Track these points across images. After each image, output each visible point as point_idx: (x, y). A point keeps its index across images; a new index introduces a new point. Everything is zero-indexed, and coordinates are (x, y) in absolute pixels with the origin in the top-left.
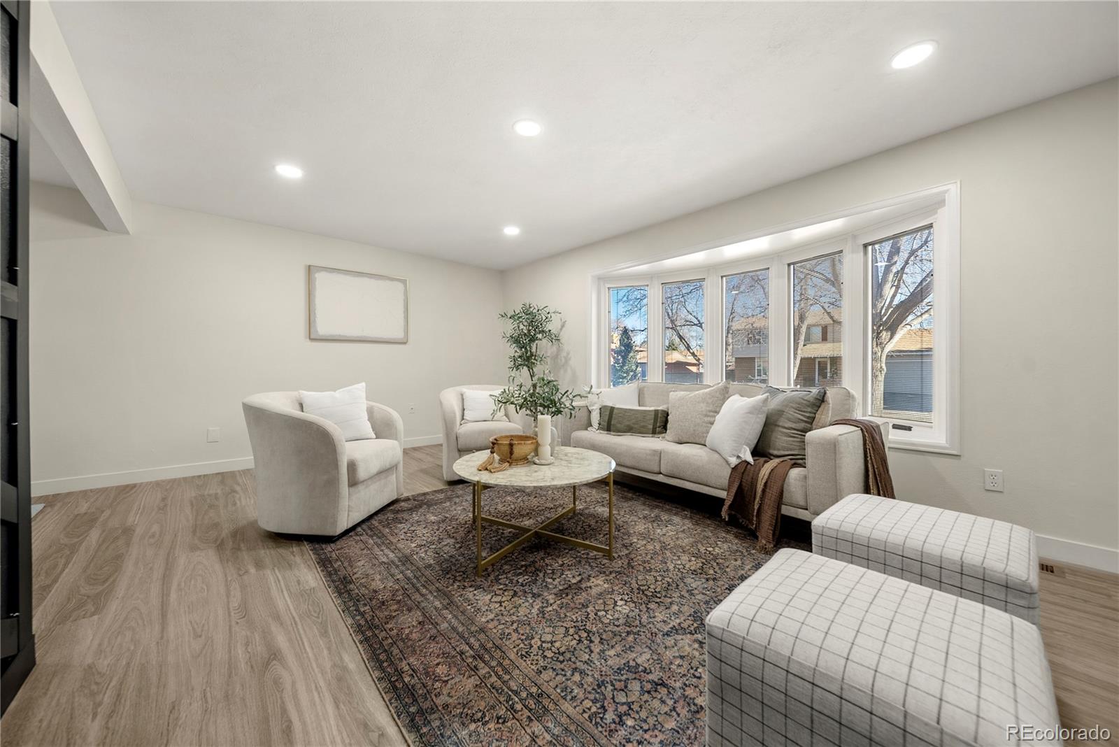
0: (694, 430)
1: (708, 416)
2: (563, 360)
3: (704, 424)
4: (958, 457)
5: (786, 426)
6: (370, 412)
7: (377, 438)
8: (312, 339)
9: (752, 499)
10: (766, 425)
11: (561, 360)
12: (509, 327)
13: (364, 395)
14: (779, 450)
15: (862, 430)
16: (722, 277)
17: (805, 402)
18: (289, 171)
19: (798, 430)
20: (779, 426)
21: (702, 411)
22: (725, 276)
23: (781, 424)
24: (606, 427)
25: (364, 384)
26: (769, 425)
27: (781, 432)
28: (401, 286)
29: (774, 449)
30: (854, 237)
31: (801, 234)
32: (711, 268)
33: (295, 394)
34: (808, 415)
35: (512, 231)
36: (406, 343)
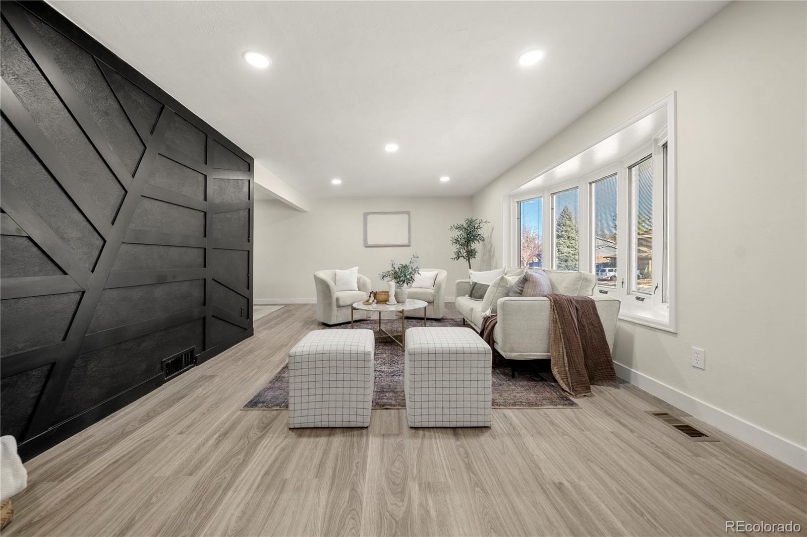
4: (676, 335)
6: (359, 280)
7: (359, 290)
8: (366, 247)
12: (457, 233)
13: (357, 272)
15: (550, 300)
16: (590, 184)
18: (336, 182)
22: (593, 182)
25: (358, 267)
28: (407, 216)
33: (334, 271)
35: (445, 179)
36: (409, 246)
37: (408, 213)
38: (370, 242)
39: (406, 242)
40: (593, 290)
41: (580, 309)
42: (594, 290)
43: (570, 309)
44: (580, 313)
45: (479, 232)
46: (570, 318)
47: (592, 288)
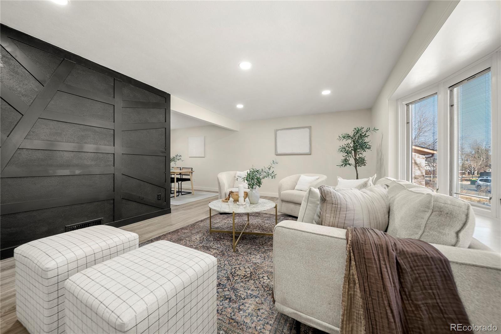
8: (277, 155)
18: (240, 106)
28: (309, 130)
36: (310, 154)
37: (310, 128)
38: (279, 151)
39: (307, 151)
40: (457, 233)
41: (409, 270)
42: (461, 235)
43: (383, 266)
44: (409, 279)
45: (366, 140)
46: (380, 285)
47: (458, 229)
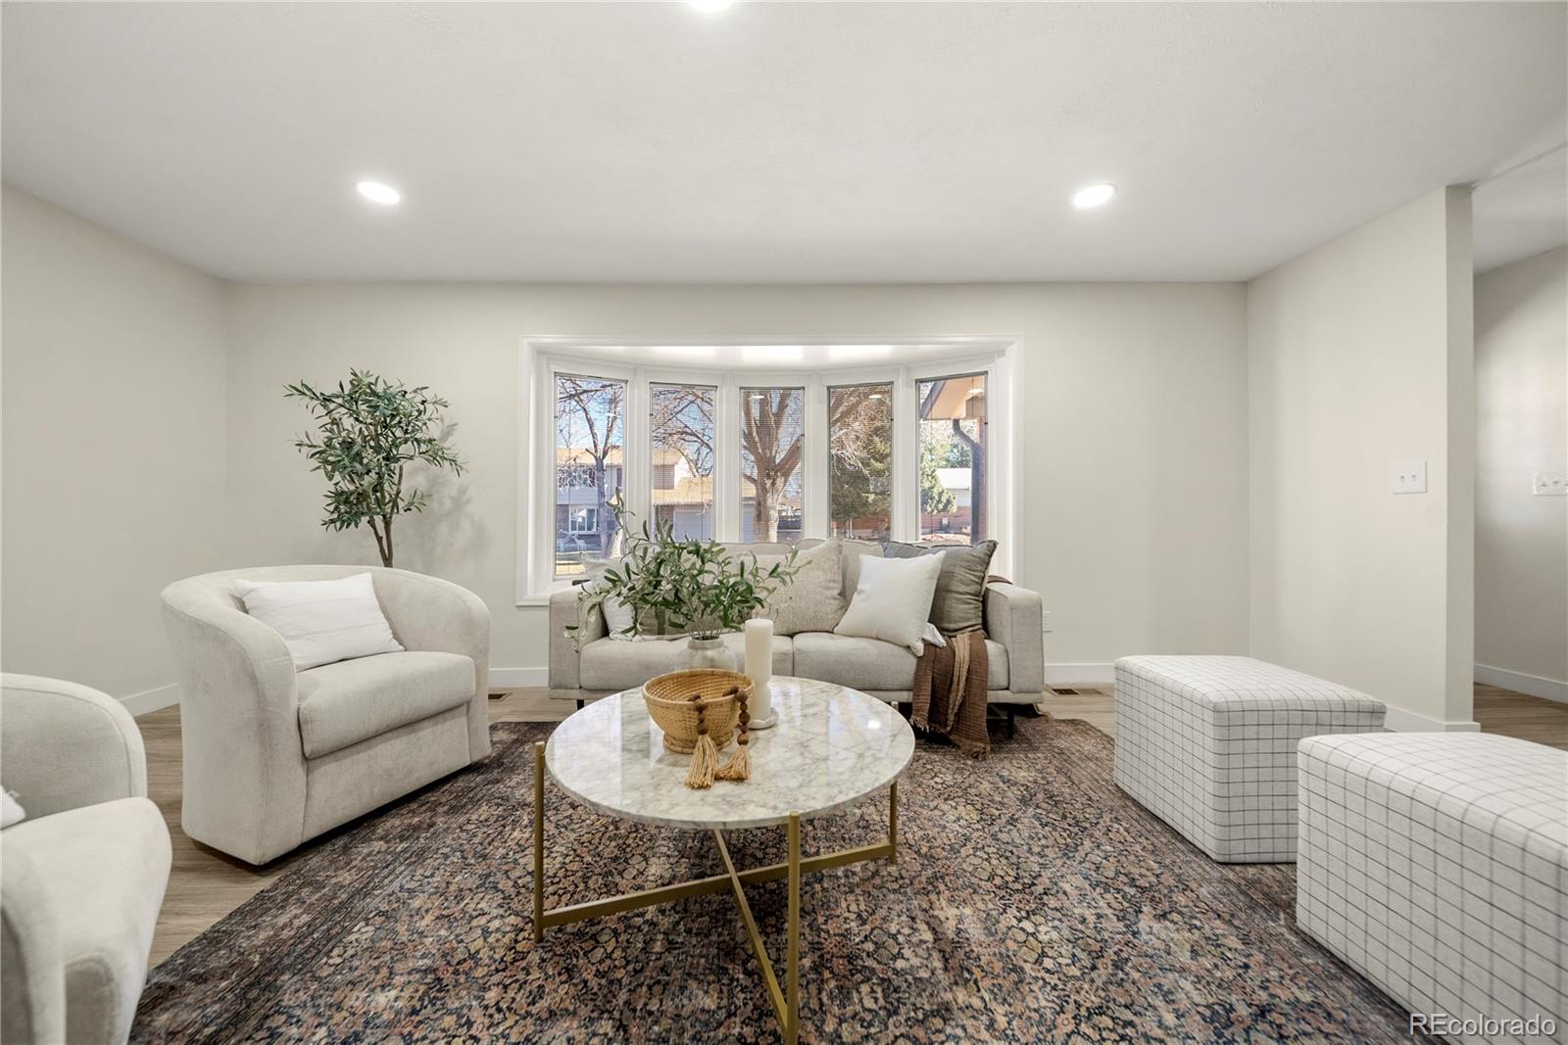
0: (815, 612)
1: (830, 588)
2: (448, 504)
3: (828, 601)
5: (961, 590)
9: (945, 693)
10: (938, 591)
11: (441, 503)
14: (956, 622)
17: (976, 559)
19: (970, 594)
20: (952, 592)
21: (820, 582)
23: (954, 589)
24: (656, 628)
26: (941, 592)
27: (956, 599)
29: (950, 622)
30: (908, 370)
31: (840, 353)
32: (729, 373)
34: (978, 574)
